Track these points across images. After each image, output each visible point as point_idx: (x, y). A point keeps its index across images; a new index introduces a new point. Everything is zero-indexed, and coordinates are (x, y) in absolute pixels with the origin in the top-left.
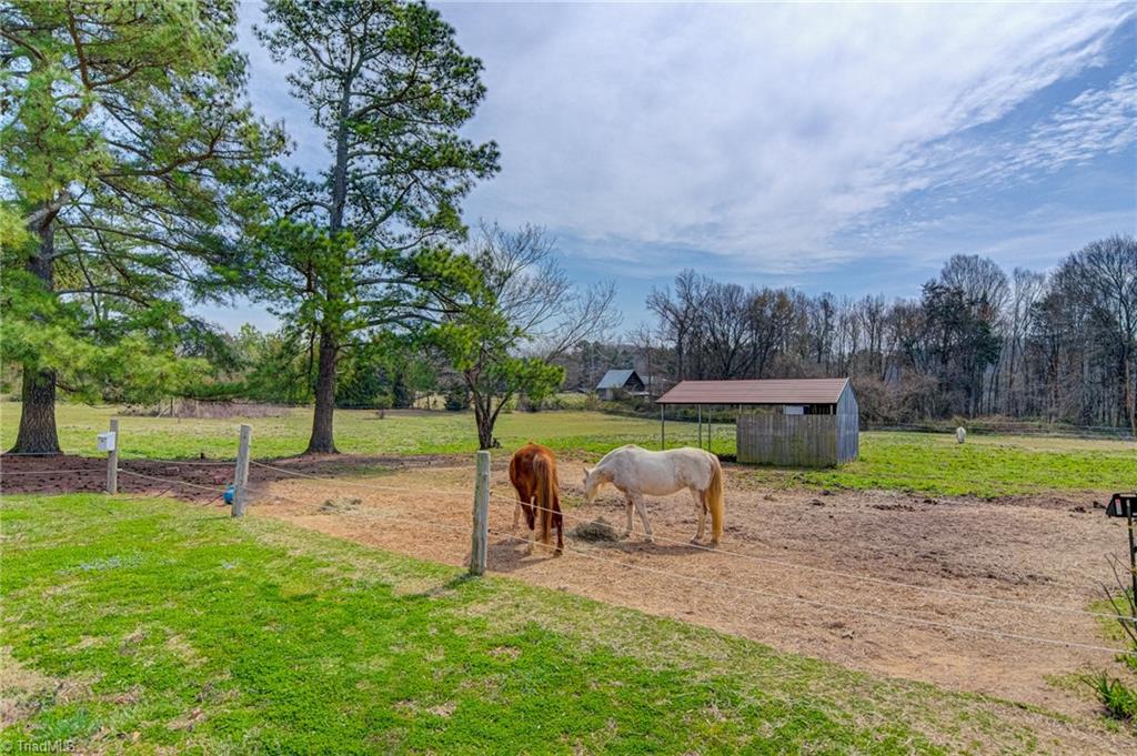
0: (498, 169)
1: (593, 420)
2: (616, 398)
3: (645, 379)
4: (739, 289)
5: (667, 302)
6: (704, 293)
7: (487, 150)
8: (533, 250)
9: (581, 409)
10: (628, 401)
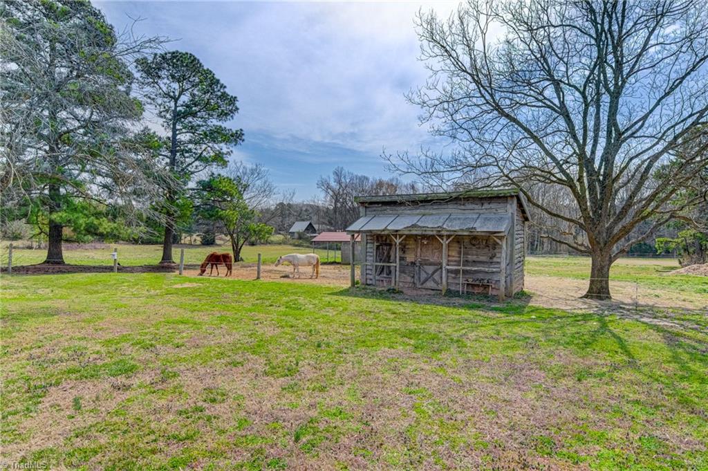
0: (243, 140)
1: (287, 249)
2: (300, 238)
3: (316, 227)
4: (367, 179)
5: (328, 184)
6: (348, 181)
7: (239, 133)
8: (258, 174)
9: (280, 244)
10: (307, 240)
